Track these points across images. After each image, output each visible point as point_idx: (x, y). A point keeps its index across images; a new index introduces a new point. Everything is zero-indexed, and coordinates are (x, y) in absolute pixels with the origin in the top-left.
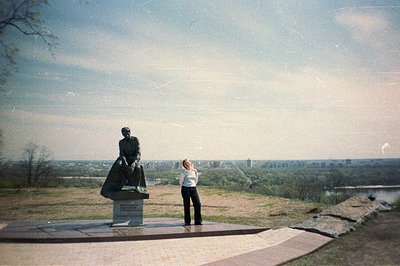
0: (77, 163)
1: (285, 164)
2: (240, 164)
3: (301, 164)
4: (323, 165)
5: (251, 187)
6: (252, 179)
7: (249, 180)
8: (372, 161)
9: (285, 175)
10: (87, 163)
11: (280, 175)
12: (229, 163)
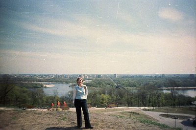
0: (30, 75)
1: (132, 77)
2: (111, 76)
3: (140, 76)
4: (152, 77)
5: (117, 87)
6: (117, 83)
7: (116, 84)
8: (175, 75)
9: (133, 81)
10: (35, 75)
11: (131, 81)
12: (105, 76)
